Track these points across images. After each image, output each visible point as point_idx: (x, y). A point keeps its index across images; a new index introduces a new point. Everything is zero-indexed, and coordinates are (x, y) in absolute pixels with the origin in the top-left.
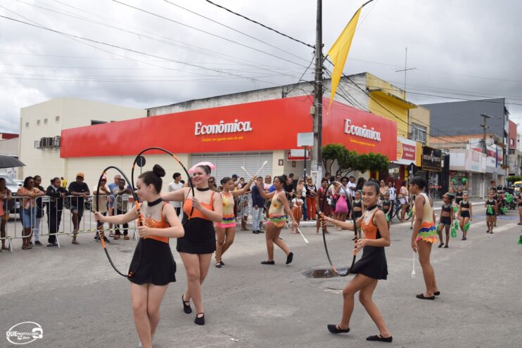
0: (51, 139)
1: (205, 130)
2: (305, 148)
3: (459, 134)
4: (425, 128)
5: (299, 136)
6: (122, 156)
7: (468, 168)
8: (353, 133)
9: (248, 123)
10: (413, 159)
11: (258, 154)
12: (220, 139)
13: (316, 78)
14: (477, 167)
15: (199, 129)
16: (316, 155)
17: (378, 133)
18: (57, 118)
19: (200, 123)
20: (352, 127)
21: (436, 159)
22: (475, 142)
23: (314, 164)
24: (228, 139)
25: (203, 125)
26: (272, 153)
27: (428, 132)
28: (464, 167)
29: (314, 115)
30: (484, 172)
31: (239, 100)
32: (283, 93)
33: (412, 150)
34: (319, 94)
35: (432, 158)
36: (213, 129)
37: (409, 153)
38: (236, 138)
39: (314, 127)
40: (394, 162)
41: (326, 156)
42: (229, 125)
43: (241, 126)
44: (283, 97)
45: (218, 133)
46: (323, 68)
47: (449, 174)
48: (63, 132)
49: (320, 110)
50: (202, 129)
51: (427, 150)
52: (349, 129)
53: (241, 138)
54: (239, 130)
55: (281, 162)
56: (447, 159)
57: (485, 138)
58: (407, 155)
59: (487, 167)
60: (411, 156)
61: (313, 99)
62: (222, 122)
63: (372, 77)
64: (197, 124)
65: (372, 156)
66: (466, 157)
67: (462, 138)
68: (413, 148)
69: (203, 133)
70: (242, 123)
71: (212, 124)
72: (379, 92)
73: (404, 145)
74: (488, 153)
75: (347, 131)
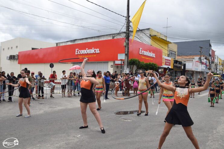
0: (14, 56)
1: (80, 52)
2: (121, 60)
3: (191, 55)
4: (175, 52)
5: (119, 55)
6: (44, 63)
7: (193, 69)
8: (143, 54)
9: (98, 49)
10: (170, 65)
11: (102, 62)
12: (86, 56)
13: (126, 30)
14: (197, 69)
15: (78, 52)
16: (126, 63)
17: (154, 54)
18: (17, 47)
19: (78, 49)
20: (143, 51)
21: (180, 65)
22: (197, 58)
23: (125, 67)
24: (90, 56)
26: (108, 62)
27: (176, 54)
28: (192, 69)
29: (125, 46)
30: (200, 71)
31: (96, 39)
32: (113, 37)
33: (169, 62)
34: (128, 37)
35: (178, 65)
36: (83, 52)
37: (168, 62)
38: (93, 56)
39: (125, 51)
40: (161, 66)
41: (131, 64)
42: (90, 50)
43: (95, 51)
44: (113, 38)
45: (85, 54)
46: (130, 26)
47: (185, 72)
48: (19, 53)
49: (128, 44)
50: (79, 52)
51: (176, 62)
52: (141, 52)
53: (95, 56)
54: (94, 52)
55: (112, 66)
56: (185, 65)
57: (201, 57)
58: (167, 63)
59: (202, 69)
60: (169, 64)
61: (125, 39)
62: (87, 49)
63: (152, 30)
64: (76, 49)
65: (150, 64)
66: (193, 65)
67: (191, 57)
68: (170, 60)
69: (79, 54)
70: (95, 49)
71: (83, 50)
72: (155, 37)
73: (166, 59)
74: (202, 63)
75: (140, 53)
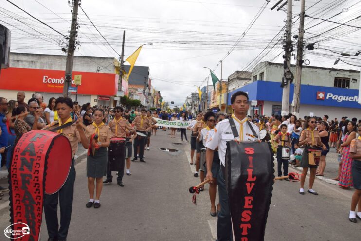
12: (60, 87)
15: (46, 80)
22: (140, 90)
25: (48, 78)
26: (91, 96)
32: (97, 70)
36: (55, 81)
45: (60, 83)
49: (121, 82)
50: (49, 80)
54: (73, 84)
55: (96, 100)
62: (62, 78)
66: (140, 98)
68: (127, 94)
69: (49, 82)
71: (55, 79)
